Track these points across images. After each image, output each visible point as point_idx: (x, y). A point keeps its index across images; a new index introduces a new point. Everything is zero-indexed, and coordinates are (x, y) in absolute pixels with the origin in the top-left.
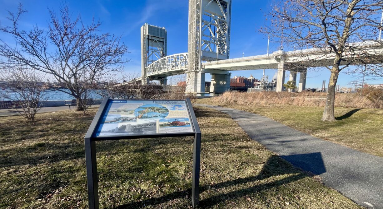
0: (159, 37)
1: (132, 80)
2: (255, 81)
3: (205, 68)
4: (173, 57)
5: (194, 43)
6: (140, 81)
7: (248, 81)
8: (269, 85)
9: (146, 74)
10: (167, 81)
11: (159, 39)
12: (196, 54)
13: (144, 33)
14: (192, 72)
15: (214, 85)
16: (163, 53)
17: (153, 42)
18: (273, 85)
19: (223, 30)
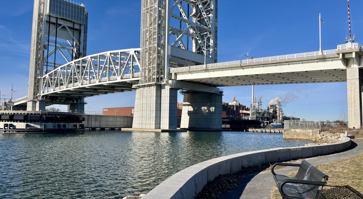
0: (71, 21)
1: (5, 103)
2: (240, 107)
3: (178, 79)
4: (103, 57)
5: (154, 29)
6: (23, 106)
7: (229, 108)
8: (263, 115)
9: (38, 90)
10: (85, 105)
11: (71, 25)
12: (159, 52)
13: (40, 9)
14: (150, 86)
15: (189, 113)
16: (78, 50)
17: (58, 28)
18: (270, 116)
19: (206, 12)
